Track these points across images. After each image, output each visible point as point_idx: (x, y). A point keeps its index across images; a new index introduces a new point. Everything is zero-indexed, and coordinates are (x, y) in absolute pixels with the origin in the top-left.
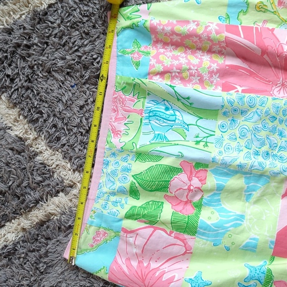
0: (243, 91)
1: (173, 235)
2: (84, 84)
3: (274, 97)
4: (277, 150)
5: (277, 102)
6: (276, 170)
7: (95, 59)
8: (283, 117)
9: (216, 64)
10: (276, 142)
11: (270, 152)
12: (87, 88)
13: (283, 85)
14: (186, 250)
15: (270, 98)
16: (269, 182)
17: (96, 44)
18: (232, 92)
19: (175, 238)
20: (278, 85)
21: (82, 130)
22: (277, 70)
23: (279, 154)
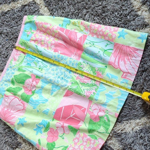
0: (61, 53)
1: (21, 101)
2: (10, 40)
3: (71, 58)
4: (67, 78)
5: (71, 60)
6: (62, 84)
7: (17, 32)
8: (72, 66)
9: (54, 41)
10: (67, 75)
11: (64, 78)
12: (11, 42)
13: (76, 54)
14: (24, 108)
15: (69, 58)
16: (60, 89)
17: (19, 27)
18: (57, 53)
19: (21, 102)
20: (74, 54)
21: (4, 56)
22: (75, 48)
23: (66, 79)
